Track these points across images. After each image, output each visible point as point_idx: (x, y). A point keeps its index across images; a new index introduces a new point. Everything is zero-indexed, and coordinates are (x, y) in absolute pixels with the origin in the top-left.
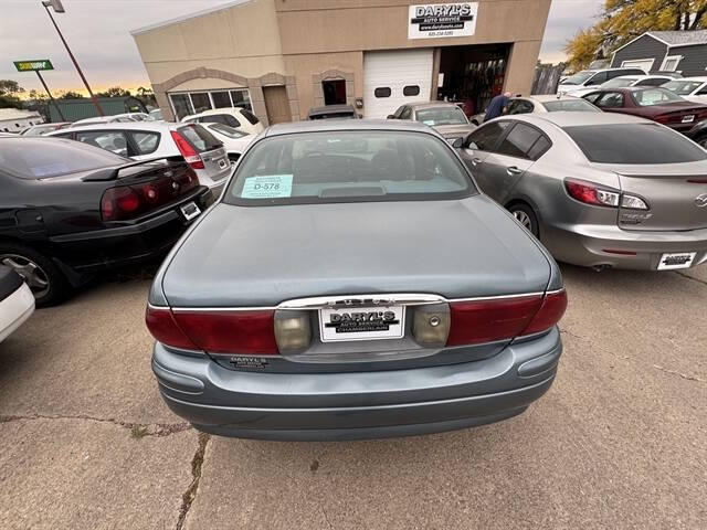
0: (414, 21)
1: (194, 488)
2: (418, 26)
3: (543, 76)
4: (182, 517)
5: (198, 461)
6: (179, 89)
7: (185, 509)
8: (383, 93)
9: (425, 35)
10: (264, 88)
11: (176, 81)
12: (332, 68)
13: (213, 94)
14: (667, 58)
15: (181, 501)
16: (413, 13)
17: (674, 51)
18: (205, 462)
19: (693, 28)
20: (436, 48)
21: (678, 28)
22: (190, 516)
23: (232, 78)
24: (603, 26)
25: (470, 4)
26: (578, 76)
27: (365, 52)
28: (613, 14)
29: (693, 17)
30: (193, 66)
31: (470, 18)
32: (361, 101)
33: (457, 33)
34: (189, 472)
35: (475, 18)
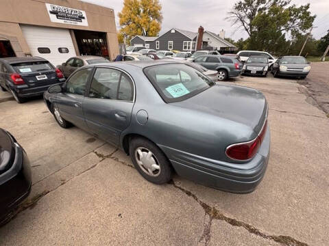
0: (51, 12)
1: (248, 227)
4: (261, 235)
5: (233, 222)
7: (257, 233)
8: (45, 51)
14: (146, 45)
15: (253, 234)
17: (147, 42)
18: (236, 218)
19: (147, 36)
20: (70, 30)
21: (143, 35)
22: (262, 230)
27: (21, 25)
31: (84, 18)
32: (30, 55)
34: (238, 228)
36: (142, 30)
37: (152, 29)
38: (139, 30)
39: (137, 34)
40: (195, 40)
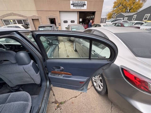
0: (72, 4)
2: (73, 6)
3: (102, 20)
6: (6, 18)
8: (66, 22)
9: (75, 8)
10: (32, 19)
11: (4, 16)
12: (51, 15)
13: (17, 20)
14: (125, 18)
16: (71, 2)
17: (126, 16)
19: (129, 12)
20: (78, 12)
21: (126, 12)
23: (22, 16)
24: (113, 11)
25: (85, 1)
26: (109, 20)
27: (60, 11)
28: (114, 9)
29: (128, 10)
30: (9, 12)
31: (85, 5)
32: (60, 24)
33: (82, 8)
35: (86, 5)
37: (134, 7)
38: (124, 9)
39: (121, 12)
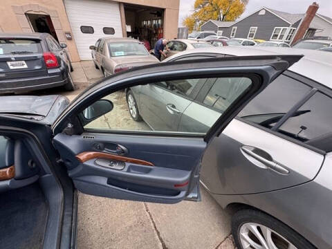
3: (181, 32)
8: (87, 30)
14: (218, 31)
17: (220, 28)
19: (222, 21)
20: (120, 3)
21: (218, 20)
24: (194, 15)
26: (193, 34)
28: (197, 11)
29: (222, 17)
32: (69, 34)
36: (219, 13)
37: (232, 11)
38: (215, 13)
39: (211, 18)
40: (296, 25)
